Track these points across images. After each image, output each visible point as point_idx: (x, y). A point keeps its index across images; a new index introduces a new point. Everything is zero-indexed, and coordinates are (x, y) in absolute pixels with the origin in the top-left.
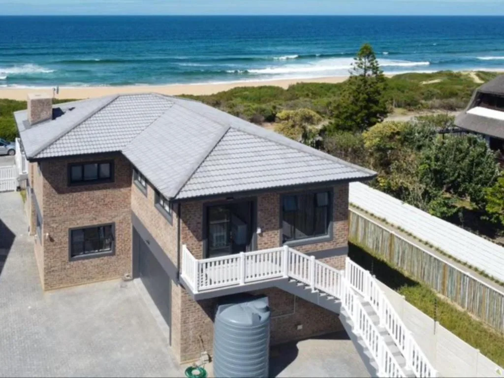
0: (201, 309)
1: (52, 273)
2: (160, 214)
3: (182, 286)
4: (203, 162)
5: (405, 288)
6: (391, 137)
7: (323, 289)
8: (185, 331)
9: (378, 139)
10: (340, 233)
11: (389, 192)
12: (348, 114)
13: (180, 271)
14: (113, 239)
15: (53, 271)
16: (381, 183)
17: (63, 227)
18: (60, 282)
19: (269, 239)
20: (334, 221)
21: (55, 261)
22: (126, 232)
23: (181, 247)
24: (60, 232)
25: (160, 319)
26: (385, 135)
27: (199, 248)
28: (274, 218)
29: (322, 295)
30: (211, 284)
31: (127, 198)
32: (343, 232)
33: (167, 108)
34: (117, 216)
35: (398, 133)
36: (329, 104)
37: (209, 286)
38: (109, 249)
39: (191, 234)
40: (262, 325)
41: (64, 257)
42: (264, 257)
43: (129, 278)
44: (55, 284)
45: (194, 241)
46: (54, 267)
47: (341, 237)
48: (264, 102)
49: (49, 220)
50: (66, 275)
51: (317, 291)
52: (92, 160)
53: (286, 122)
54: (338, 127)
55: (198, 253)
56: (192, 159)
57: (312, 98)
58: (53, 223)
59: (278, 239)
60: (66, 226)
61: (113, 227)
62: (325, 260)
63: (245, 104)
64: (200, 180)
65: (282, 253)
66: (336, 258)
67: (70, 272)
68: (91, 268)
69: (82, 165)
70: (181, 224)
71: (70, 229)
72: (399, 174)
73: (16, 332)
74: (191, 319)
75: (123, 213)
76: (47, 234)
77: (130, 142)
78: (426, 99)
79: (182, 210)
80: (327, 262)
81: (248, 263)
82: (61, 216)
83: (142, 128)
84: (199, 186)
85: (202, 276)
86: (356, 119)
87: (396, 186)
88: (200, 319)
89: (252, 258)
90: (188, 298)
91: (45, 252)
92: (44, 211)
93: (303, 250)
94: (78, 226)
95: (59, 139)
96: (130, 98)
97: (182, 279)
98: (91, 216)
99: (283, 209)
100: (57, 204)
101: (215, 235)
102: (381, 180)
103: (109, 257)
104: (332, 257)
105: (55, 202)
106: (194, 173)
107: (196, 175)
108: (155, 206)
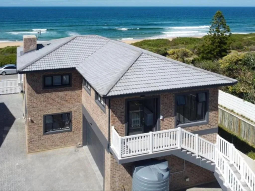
0: (124, 168)
1: (33, 142)
2: (98, 107)
3: (111, 154)
4: (126, 73)
5: (251, 153)
6: (236, 63)
7: (203, 156)
8: (113, 183)
9: (228, 64)
10: (213, 119)
11: (234, 94)
12: (209, 51)
13: (110, 144)
14: (71, 121)
15: (33, 141)
16: (230, 89)
17: (40, 114)
18: (38, 148)
19: (168, 123)
20: (209, 111)
21: (35, 135)
22: (79, 117)
23: (110, 128)
24: (38, 117)
25: (98, 173)
26: (233, 61)
27: (123, 129)
28: (171, 109)
29: (203, 160)
30: (130, 153)
31: (79, 97)
32: (215, 119)
33: (105, 44)
34: (73, 108)
35: (240, 60)
36: (195, 47)
37: (129, 154)
38: (68, 128)
39: (117, 120)
40: (164, 181)
41: (40, 133)
42: (165, 135)
43: (80, 145)
44: (34, 149)
45: (119, 124)
46: (34, 138)
47: (213, 122)
48: (159, 47)
49: (31, 109)
50: (41, 143)
51: (200, 157)
52: (58, 73)
53: (173, 55)
54: (203, 58)
55: (122, 132)
56: (118, 71)
57: (185, 45)
58: (33, 112)
59: (174, 123)
60: (41, 113)
61: (70, 114)
62: (204, 136)
63: (149, 47)
64: (123, 84)
65: (177, 132)
66: (210, 135)
67: (43, 142)
68: (57, 139)
69: (52, 76)
70: (111, 113)
71: (44, 115)
72: (241, 84)
73: (6, 181)
74: (117, 175)
75: (76, 105)
76: (30, 118)
77: (81, 62)
78: (247, 45)
79: (111, 104)
80: (204, 138)
81: (155, 138)
82: (38, 107)
83: (89, 55)
84: (123, 88)
85: (124, 147)
86: (214, 53)
87: (239, 91)
88: (123, 175)
89: (157, 136)
90: (115, 161)
91: (28, 129)
92: (28, 104)
93: (189, 130)
94: (49, 113)
95: (38, 60)
96: (83, 38)
97: (111, 149)
98: (57, 107)
99: (177, 104)
100: (36, 99)
101: (133, 120)
102: (230, 87)
103: (68, 132)
104: (208, 135)
105: (35, 99)
106: (119, 80)
107: (121, 81)
108: (95, 101)
